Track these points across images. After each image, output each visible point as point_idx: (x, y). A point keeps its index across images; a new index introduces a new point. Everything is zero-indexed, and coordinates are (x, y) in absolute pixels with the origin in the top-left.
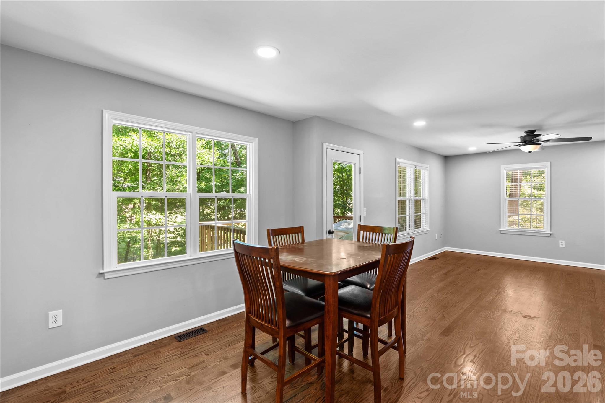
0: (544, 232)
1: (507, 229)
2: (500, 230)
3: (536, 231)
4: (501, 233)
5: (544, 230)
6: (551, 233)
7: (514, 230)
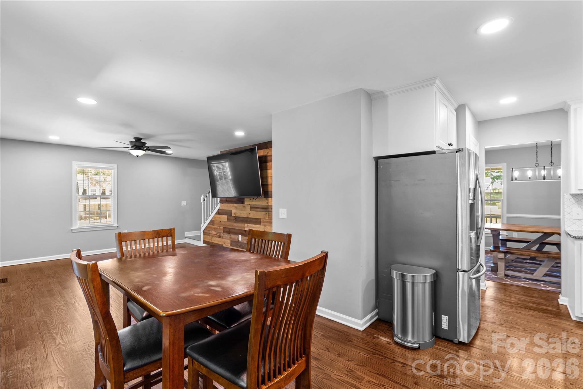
0: (113, 225)
1: (79, 227)
2: (72, 229)
3: (107, 225)
4: (73, 232)
5: (112, 224)
6: (118, 225)
7: (86, 227)
